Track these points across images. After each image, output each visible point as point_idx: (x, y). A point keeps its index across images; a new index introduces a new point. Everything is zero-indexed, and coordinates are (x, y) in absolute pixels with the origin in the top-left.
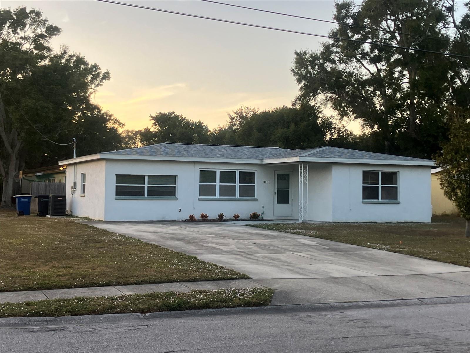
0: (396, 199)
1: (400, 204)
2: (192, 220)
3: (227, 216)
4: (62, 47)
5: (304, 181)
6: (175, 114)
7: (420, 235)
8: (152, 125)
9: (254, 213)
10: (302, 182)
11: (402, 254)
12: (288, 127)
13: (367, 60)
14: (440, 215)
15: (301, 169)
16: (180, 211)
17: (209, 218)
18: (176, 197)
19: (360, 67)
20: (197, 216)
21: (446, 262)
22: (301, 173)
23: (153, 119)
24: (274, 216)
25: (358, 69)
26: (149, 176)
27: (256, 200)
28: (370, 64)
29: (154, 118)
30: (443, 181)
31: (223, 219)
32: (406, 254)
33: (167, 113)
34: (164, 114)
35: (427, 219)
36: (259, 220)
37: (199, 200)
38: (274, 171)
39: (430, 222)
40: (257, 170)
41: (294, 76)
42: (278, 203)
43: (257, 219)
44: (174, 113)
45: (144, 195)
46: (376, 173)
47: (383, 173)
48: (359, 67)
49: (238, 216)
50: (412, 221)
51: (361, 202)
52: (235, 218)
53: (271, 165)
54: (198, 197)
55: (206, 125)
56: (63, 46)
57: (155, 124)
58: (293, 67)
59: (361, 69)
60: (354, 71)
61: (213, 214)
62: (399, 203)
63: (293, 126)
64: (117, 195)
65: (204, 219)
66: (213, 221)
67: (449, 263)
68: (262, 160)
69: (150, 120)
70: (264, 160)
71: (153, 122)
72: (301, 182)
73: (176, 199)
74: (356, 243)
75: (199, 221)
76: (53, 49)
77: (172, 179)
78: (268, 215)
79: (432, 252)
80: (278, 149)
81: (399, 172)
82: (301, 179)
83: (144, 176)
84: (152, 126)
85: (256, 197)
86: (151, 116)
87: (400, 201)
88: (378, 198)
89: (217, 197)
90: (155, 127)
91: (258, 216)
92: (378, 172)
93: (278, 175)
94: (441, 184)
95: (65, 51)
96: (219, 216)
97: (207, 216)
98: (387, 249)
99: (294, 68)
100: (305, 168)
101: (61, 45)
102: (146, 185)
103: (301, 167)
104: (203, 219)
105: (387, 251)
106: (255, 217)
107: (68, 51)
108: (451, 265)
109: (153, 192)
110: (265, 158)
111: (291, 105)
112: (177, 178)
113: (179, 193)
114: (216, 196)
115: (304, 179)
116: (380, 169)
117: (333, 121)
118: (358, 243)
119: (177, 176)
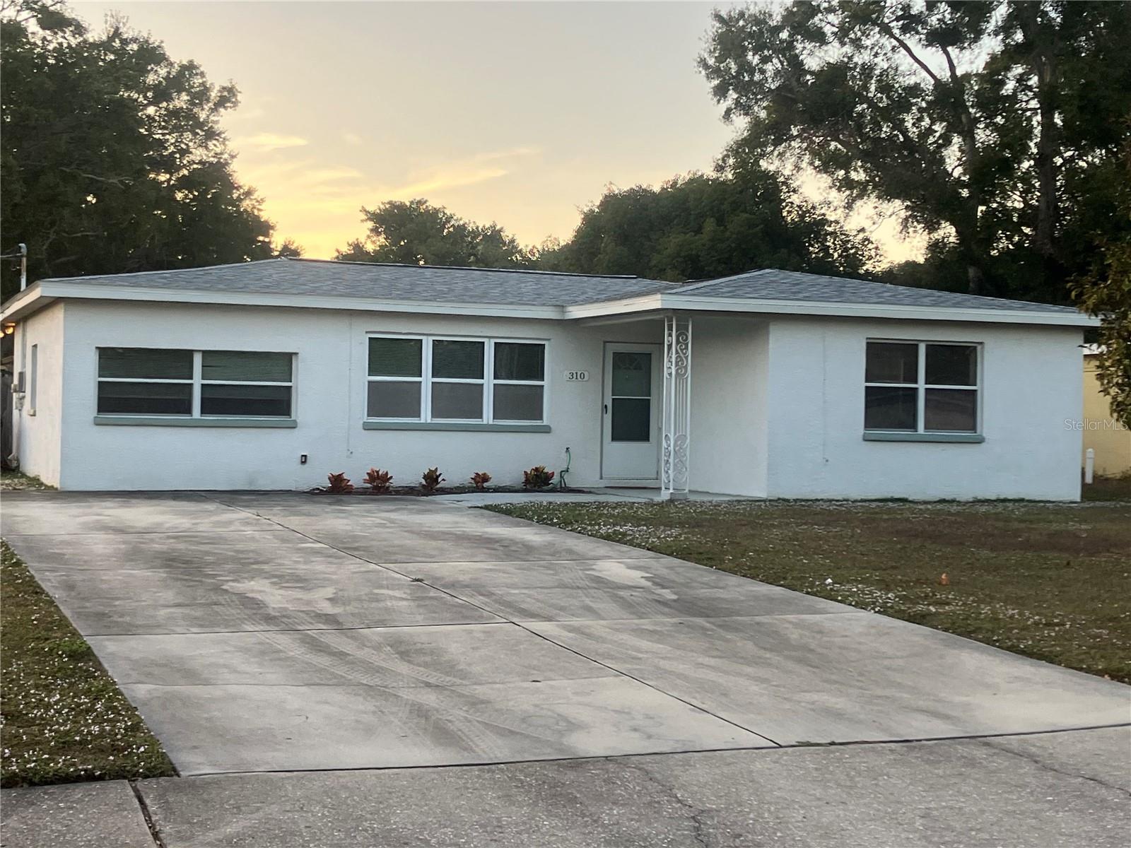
0: (973, 428)
1: (983, 445)
2: (338, 488)
3: (450, 477)
4: (109, 18)
5: (677, 371)
6: (428, 204)
7: (1027, 546)
8: (368, 233)
9: (537, 469)
10: (674, 373)
11: (932, 627)
12: (699, 231)
13: (917, 37)
14: (1118, 476)
15: (670, 335)
16: (304, 462)
17: (396, 482)
18: (293, 418)
19: (893, 49)
20: (356, 478)
21: (1089, 670)
22: (670, 346)
23: (369, 219)
24: (601, 478)
25: (890, 54)
26: (206, 354)
27: (547, 430)
28: (927, 46)
29: (374, 217)
30: (1107, 368)
31: (438, 486)
32: (946, 630)
33: (408, 204)
34: (401, 207)
35: (1071, 492)
36: (553, 490)
37: (368, 427)
38: (605, 342)
39: (1079, 500)
40: (549, 340)
41: (708, 78)
42: (614, 438)
43: (545, 488)
44: (426, 202)
45: (188, 410)
46: (912, 348)
47: (933, 349)
48: (890, 48)
49: (485, 478)
50: (1022, 496)
51: (861, 439)
52: (477, 483)
53: (593, 324)
54: (365, 419)
55: (511, 237)
56: (112, 16)
57: (375, 231)
58: (702, 52)
59: (896, 56)
60: (876, 60)
61: (406, 473)
62: (980, 441)
63: (710, 225)
64: (101, 408)
65: (379, 487)
66: (409, 492)
67: (1100, 673)
68: (561, 307)
69: (362, 221)
70: (570, 309)
71: (370, 224)
72: (670, 374)
73: (293, 426)
74: (785, 579)
75: (363, 492)
76: (91, 28)
77: (284, 362)
78: (585, 474)
79: (1044, 621)
80: (634, 281)
81: (981, 343)
82: (669, 366)
83: (188, 354)
84: (369, 237)
85: (545, 422)
86: (367, 212)
87: (984, 435)
88: (913, 426)
89: (423, 421)
90: (375, 239)
91: (549, 477)
92: (917, 345)
93: (615, 354)
94: (1100, 377)
95: (117, 29)
96: (425, 477)
97: (386, 478)
98: (884, 605)
99: (706, 56)
100: (682, 331)
101: (106, 15)
102: (197, 381)
103: (670, 329)
104: (375, 488)
105: (879, 612)
106: (538, 480)
107: (125, 29)
108: (1106, 684)
109: (217, 403)
110: (575, 303)
111: (712, 169)
112: (297, 360)
113: (301, 406)
114: (419, 416)
115: (677, 364)
116: (923, 337)
117: (828, 213)
118: (793, 578)
119: (296, 354)
